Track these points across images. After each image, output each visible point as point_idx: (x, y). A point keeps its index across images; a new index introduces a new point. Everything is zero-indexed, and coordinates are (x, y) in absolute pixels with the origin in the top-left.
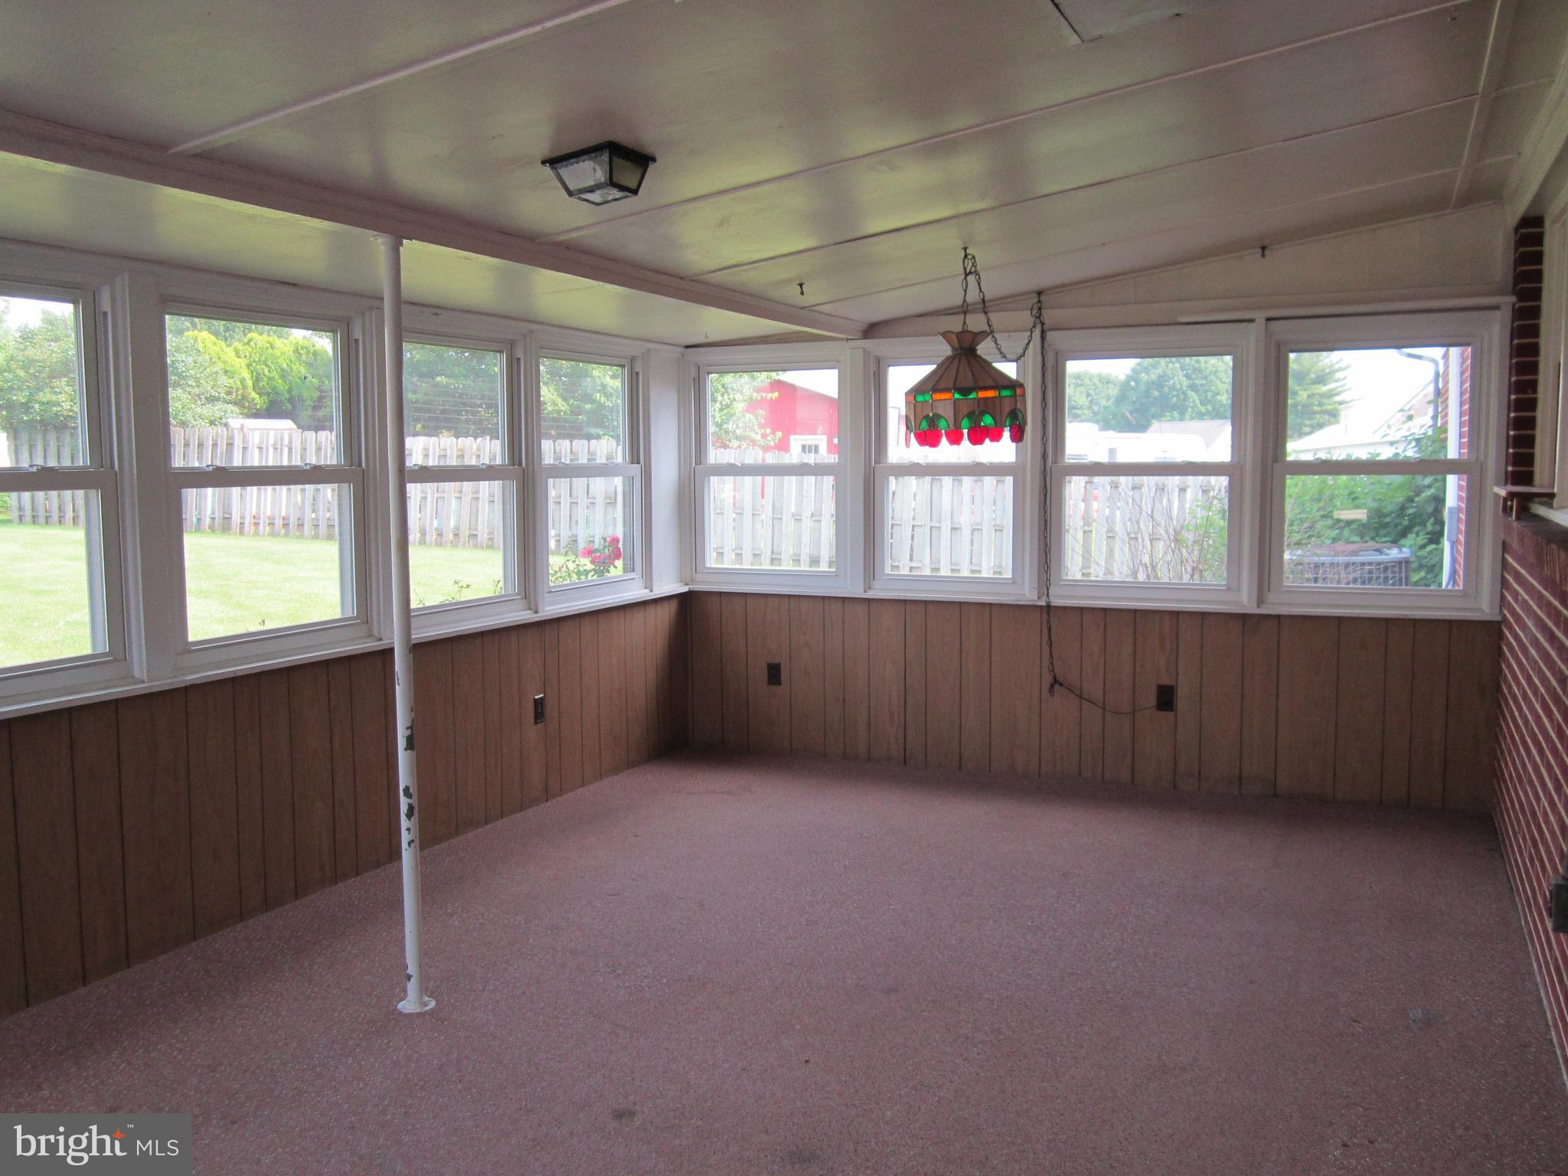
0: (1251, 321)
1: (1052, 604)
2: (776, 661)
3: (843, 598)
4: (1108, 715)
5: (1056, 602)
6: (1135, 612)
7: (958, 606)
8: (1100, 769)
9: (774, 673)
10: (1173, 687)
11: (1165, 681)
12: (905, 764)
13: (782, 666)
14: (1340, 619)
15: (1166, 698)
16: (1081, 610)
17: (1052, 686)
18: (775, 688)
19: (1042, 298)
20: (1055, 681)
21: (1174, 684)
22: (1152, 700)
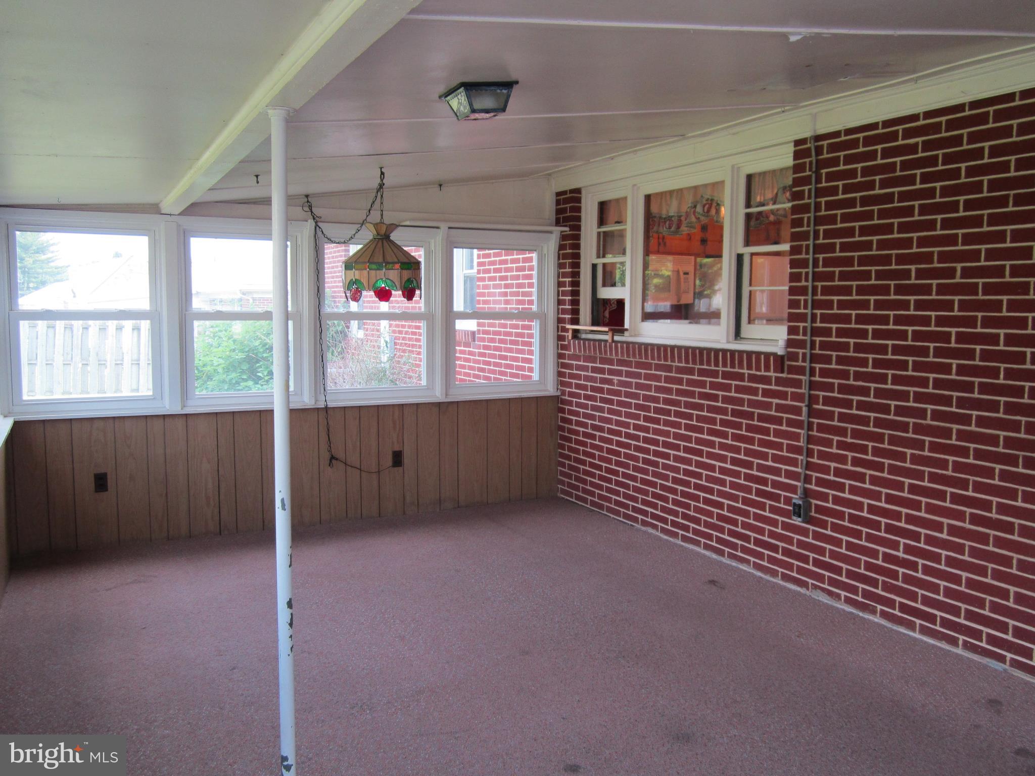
0: (438, 228)
1: (329, 406)
2: (101, 470)
3: (164, 416)
4: (364, 474)
5: (331, 404)
6: (378, 407)
7: (258, 414)
8: (359, 511)
9: (101, 482)
10: (401, 451)
11: (397, 448)
12: (220, 534)
13: (109, 477)
14: (487, 401)
15: (397, 459)
16: (344, 408)
17: (331, 461)
18: (104, 495)
19: (310, 199)
20: (333, 458)
21: (402, 449)
22: (388, 460)
